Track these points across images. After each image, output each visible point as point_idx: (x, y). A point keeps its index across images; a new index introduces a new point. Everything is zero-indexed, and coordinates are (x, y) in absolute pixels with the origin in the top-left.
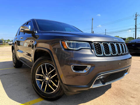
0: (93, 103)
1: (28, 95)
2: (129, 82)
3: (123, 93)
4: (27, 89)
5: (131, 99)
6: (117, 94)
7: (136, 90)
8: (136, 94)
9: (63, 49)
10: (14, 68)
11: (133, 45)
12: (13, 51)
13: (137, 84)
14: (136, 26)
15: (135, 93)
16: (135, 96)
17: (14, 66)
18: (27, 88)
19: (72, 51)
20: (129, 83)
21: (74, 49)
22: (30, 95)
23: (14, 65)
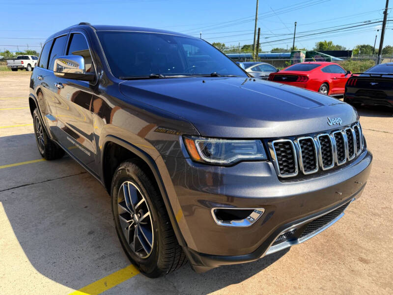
0: (265, 280)
1: (97, 256)
2: (355, 210)
3: (341, 246)
4: (92, 236)
5: (359, 266)
6: (325, 251)
7: (373, 236)
8: (371, 249)
9: (189, 162)
10: (42, 160)
11: (373, 84)
12: (35, 112)
13: (375, 215)
14: (385, 13)
15: (369, 245)
16: (371, 255)
17: (43, 156)
18: (90, 233)
19: (213, 167)
20: (355, 213)
21: (221, 162)
22: (103, 257)
23: (43, 152)
